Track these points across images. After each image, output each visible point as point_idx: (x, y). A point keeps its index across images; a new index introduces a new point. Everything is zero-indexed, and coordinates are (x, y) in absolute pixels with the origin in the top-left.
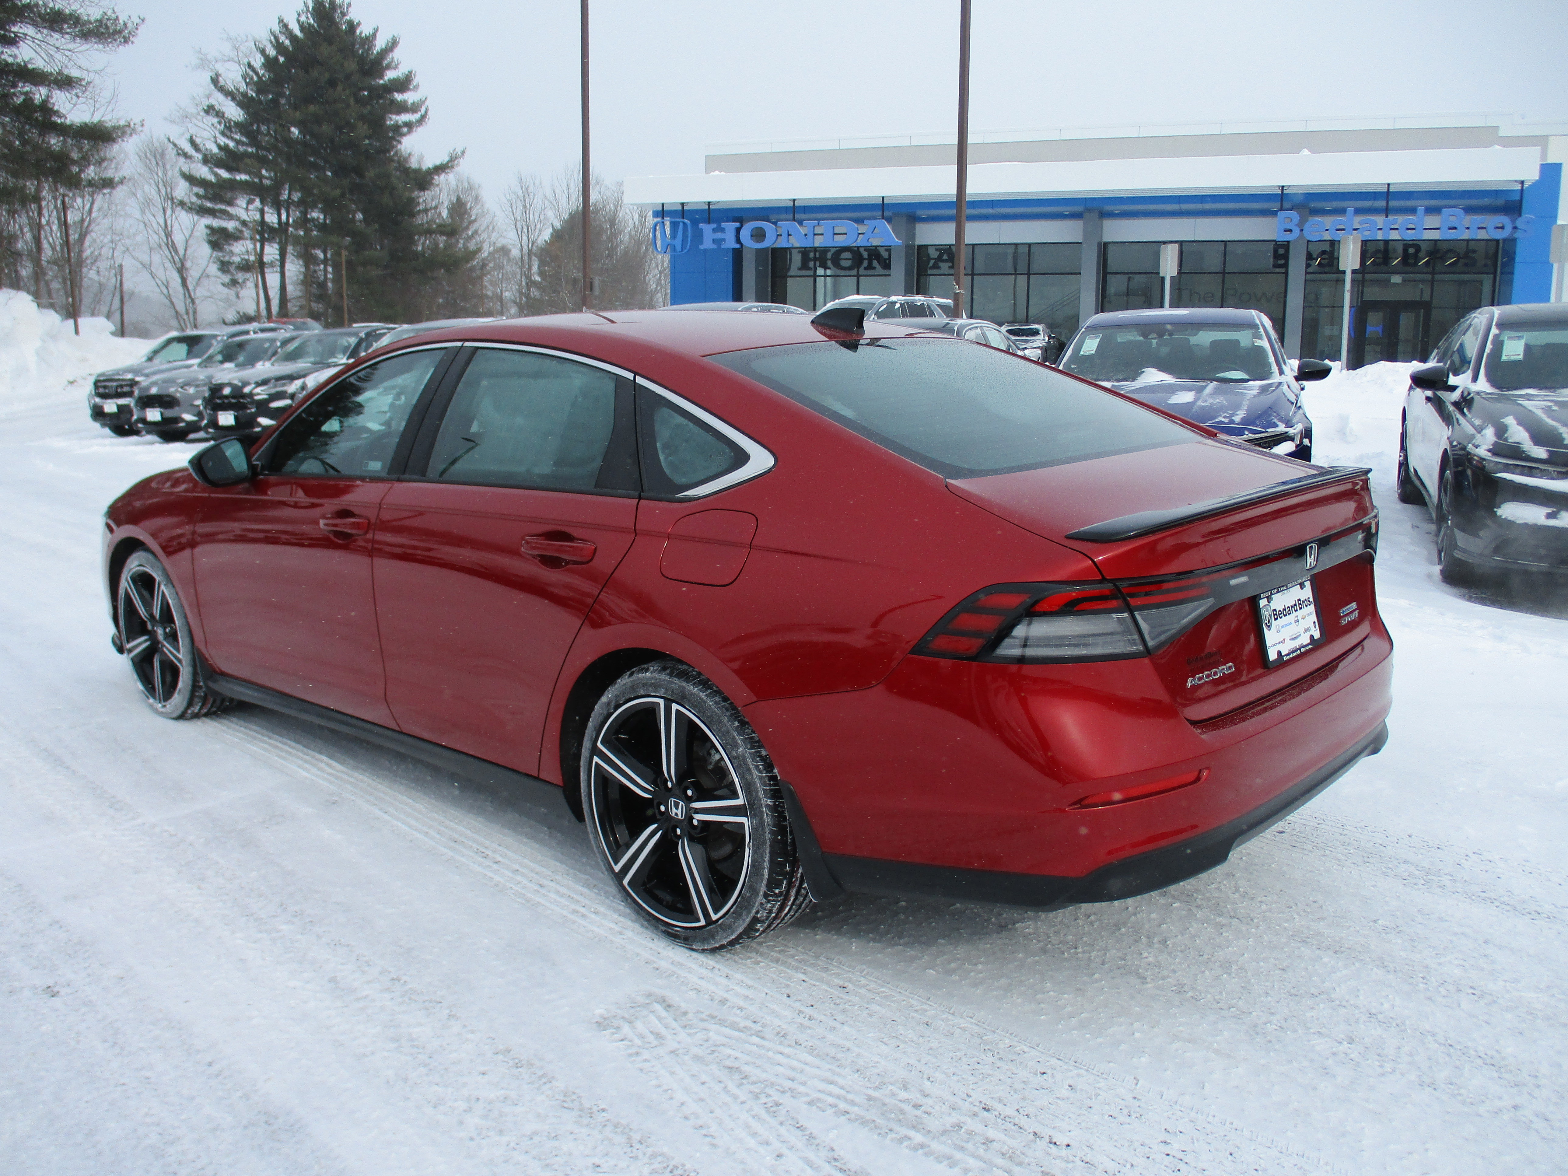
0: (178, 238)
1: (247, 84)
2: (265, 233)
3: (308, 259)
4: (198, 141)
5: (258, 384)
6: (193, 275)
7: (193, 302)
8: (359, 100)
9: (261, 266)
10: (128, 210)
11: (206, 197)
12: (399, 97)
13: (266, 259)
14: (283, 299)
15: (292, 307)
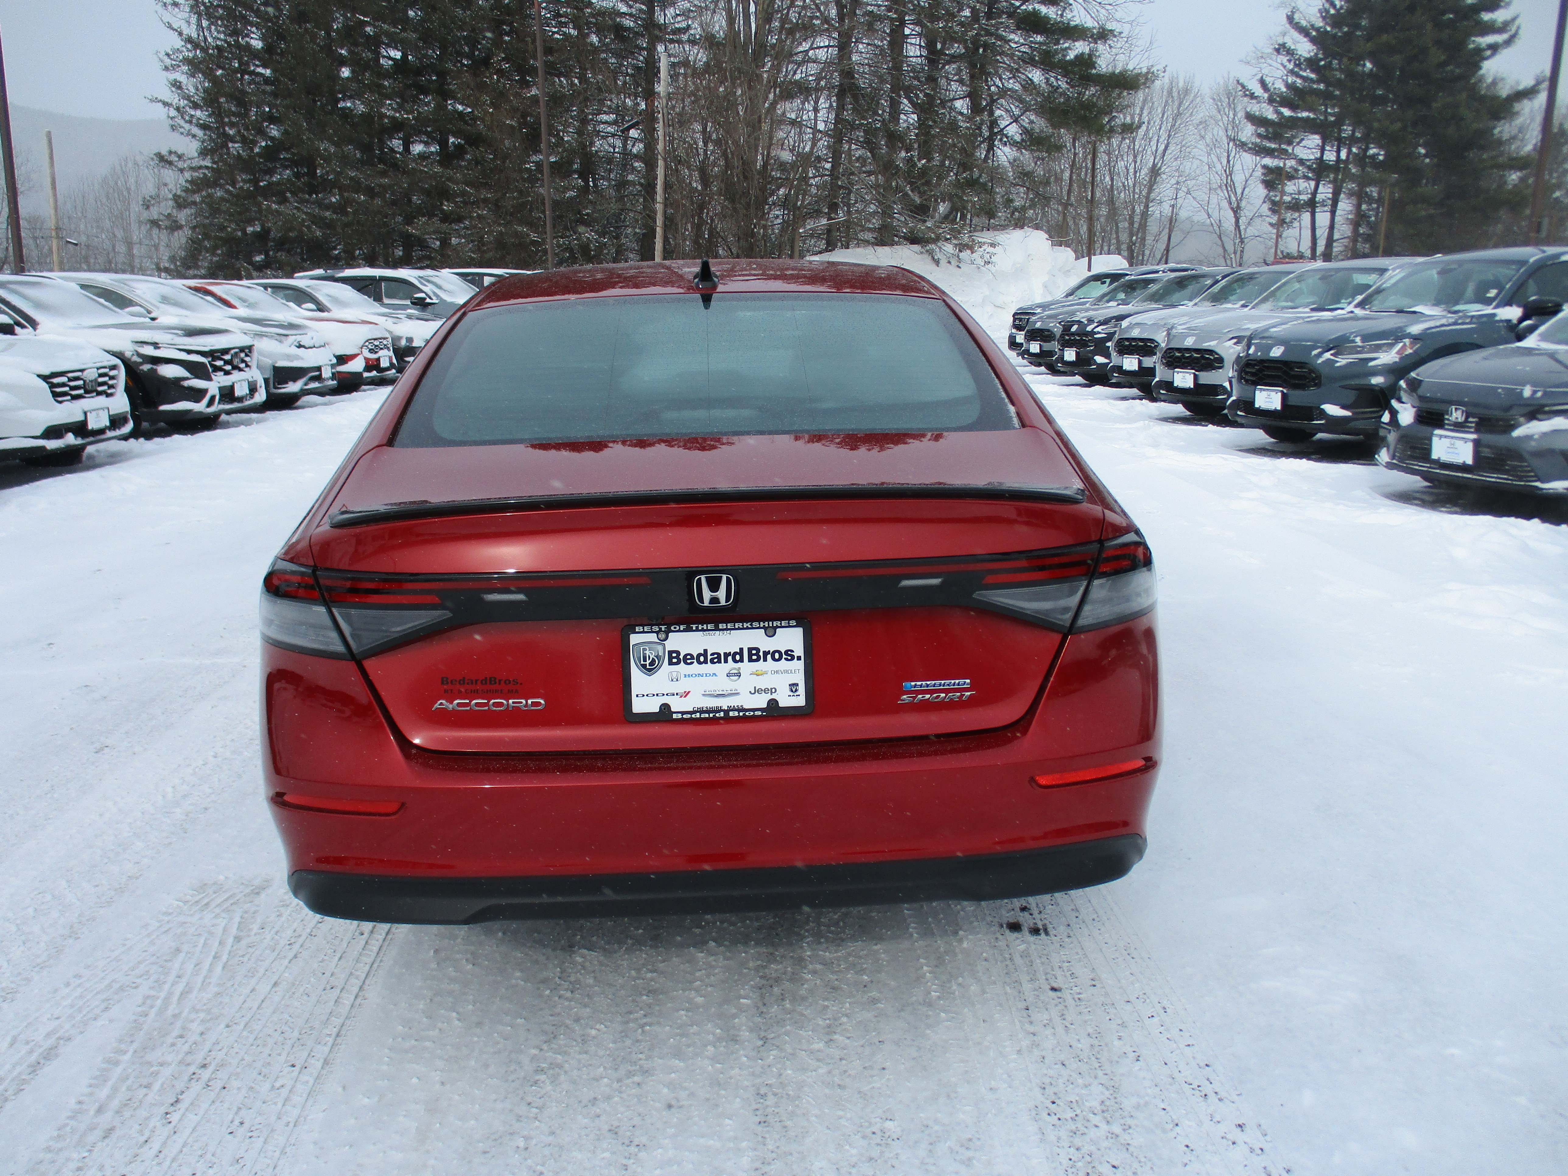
0: (1239, 179)
1: (1324, 18)
2: (1320, 170)
3: (1360, 196)
4: (1268, 80)
5: (1101, 324)
6: (1246, 213)
7: (1242, 242)
8: (1439, 25)
9: (1312, 204)
10: (1195, 152)
11: (1266, 138)
12: (1486, 16)
13: (1319, 197)
14: (1330, 240)
15: (1337, 248)
